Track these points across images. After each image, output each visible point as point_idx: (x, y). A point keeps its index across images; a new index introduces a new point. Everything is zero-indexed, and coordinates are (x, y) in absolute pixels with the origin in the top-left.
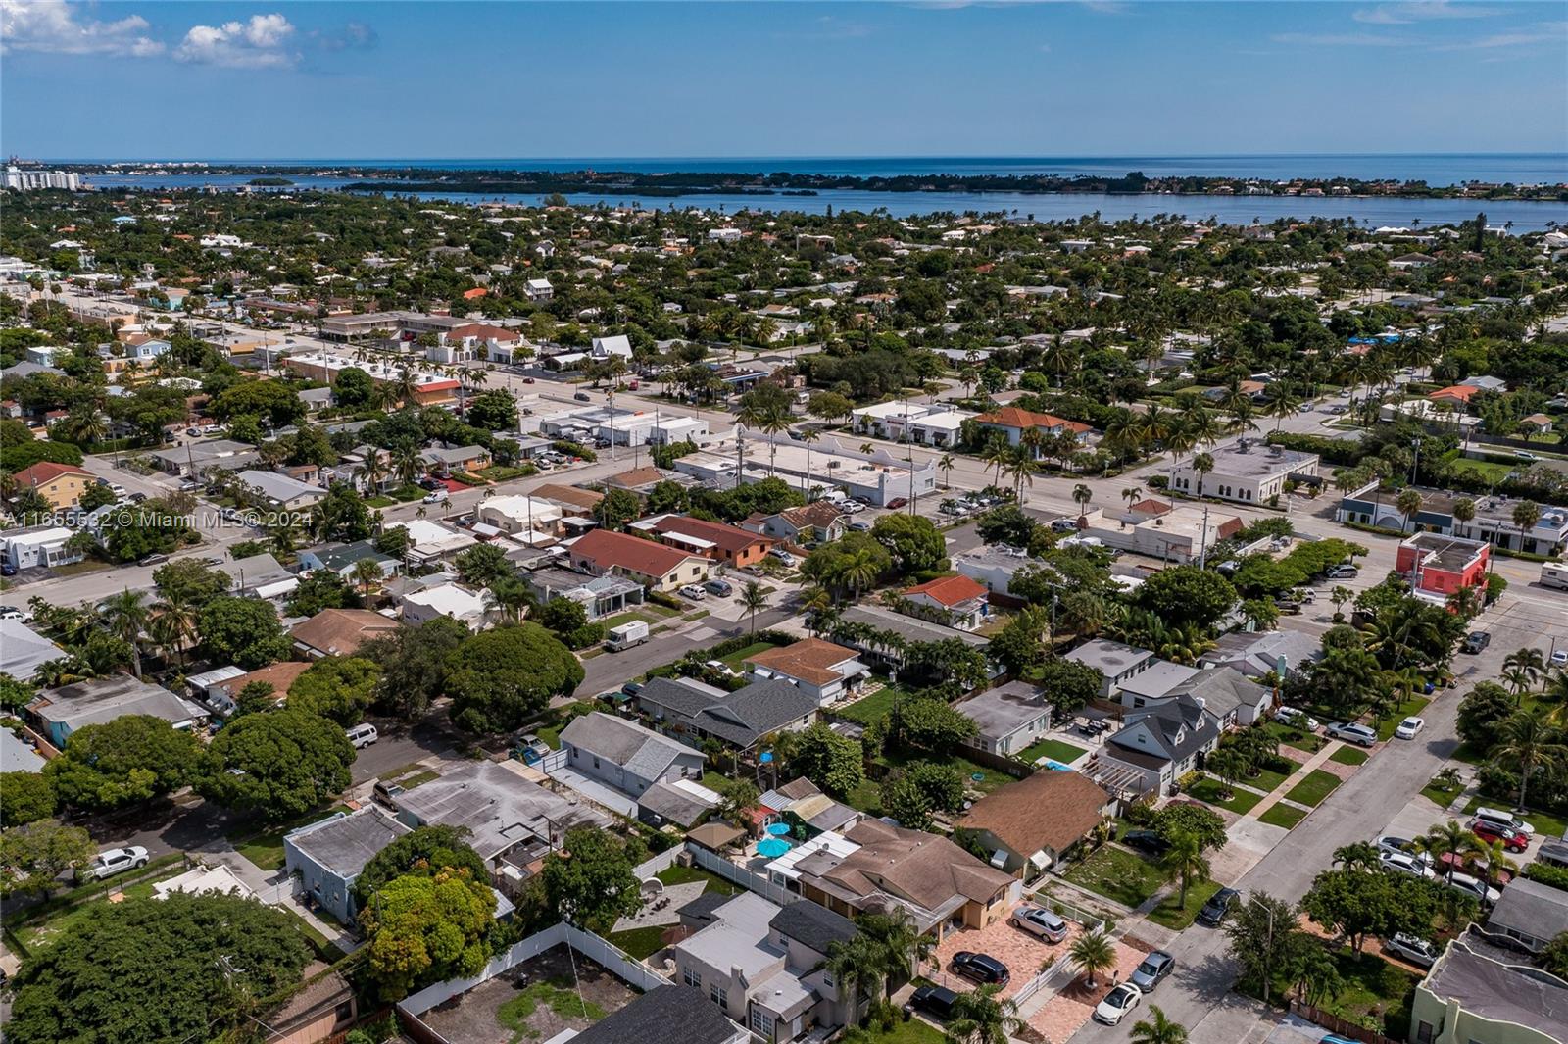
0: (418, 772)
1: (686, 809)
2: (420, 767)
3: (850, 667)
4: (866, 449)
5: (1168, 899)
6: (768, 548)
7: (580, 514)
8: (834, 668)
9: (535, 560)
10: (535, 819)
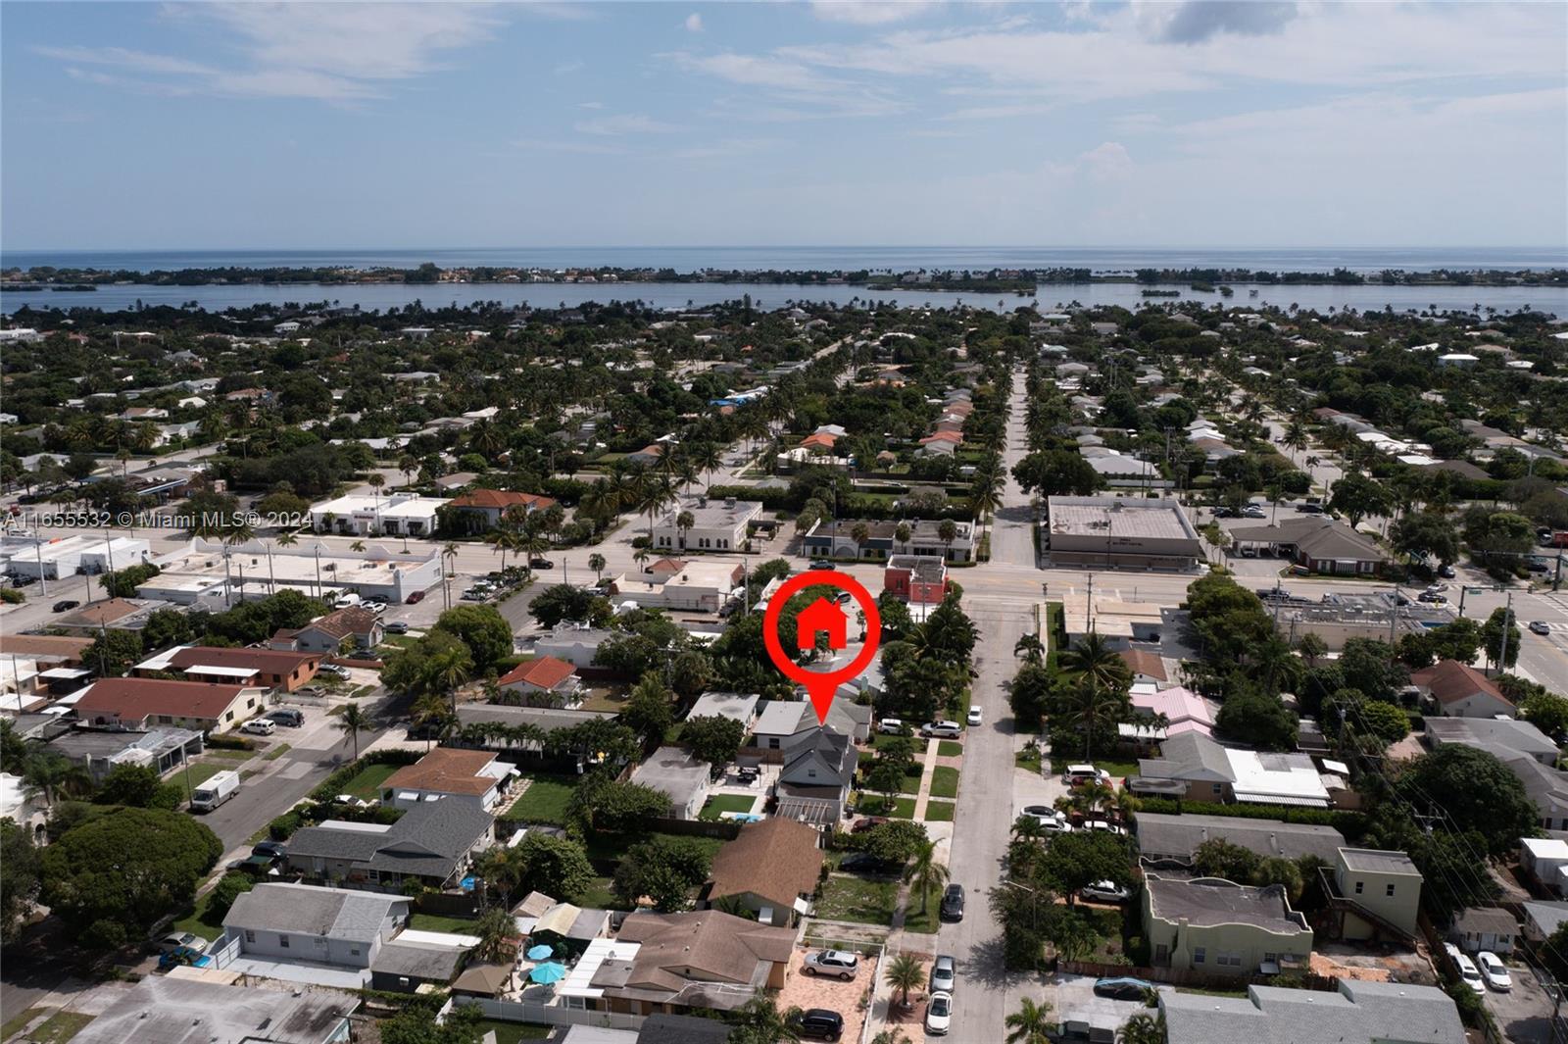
0: (44, 1018)
1: (437, 961)
2: (41, 1011)
3: (497, 770)
4: (357, 547)
5: (909, 908)
6: (316, 666)
7: (59, 665)
8: (483, 773)
9: (40, 727)
10: (264, 1026)
